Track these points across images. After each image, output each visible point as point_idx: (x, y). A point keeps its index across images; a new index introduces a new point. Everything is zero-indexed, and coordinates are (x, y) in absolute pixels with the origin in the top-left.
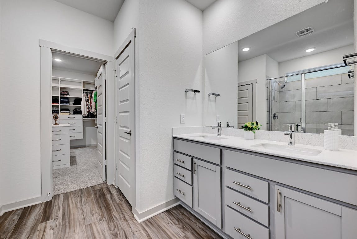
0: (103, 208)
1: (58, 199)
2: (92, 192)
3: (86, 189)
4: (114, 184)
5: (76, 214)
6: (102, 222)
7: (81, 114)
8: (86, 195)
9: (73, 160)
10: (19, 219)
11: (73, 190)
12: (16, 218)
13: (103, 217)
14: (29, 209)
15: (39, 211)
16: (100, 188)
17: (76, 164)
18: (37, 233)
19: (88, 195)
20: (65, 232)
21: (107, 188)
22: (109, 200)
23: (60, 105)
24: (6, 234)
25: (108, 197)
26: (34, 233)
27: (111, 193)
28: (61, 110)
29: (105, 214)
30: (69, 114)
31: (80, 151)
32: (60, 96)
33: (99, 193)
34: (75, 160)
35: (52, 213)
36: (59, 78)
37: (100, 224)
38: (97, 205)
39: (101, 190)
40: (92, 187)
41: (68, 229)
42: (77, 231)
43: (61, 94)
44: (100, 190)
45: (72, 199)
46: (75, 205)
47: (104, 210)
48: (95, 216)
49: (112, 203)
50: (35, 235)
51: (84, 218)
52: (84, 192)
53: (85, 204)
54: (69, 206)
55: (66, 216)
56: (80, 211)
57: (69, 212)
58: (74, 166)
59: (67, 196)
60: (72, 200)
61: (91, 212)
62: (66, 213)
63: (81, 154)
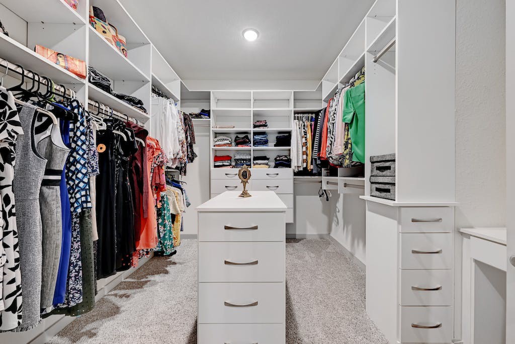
7: (290, 167)
23: (252, 147)
30: (267, 166)
32: (252, 130)
36: (252, 91)
43: (255, 126)
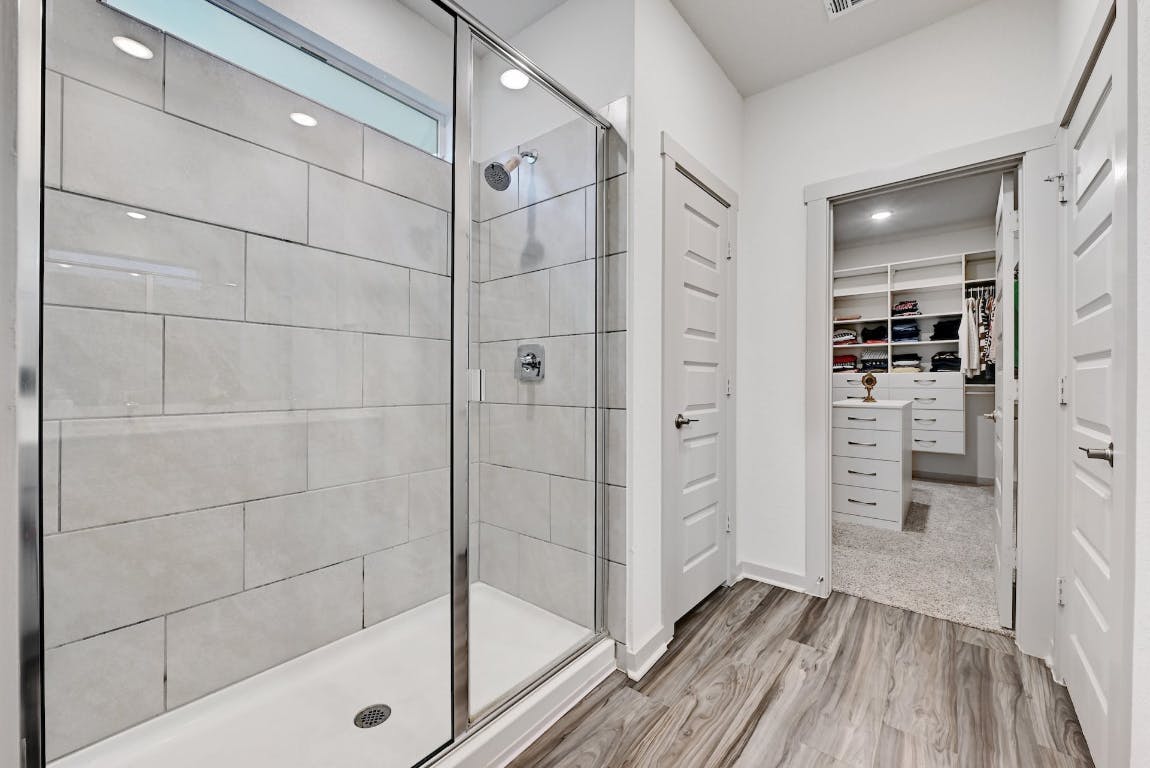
0: (964, 720)
1: (842, 605)
2: (944, 642)
3: (925, 621)
4: (1049, 662)
5: (870, 674)
6: (941, 757)
7: (959, 370)
8: (921, 637)
9: (915, 516)
10: (761, 604)
11: (887, 602)
12: (757, 599)
13: (952, 746)
14: (781, 595)
15: (796, 610)
16: (981, 645)
17: (922, 530)
18: (776, 656)
19: (926, 644)
20: (827, 699)
21: (1012, 661)
22: (1000, 707)
23: (890, 343)
24: (735, 619)
25: (1003, 695)
26: (772, 652)
27: (1020, 687)
28: (895, 358)
29: (966, 741)
30: (919, 370)
31: (951, 495)
32: (890, 319)
33: (969, 658)
34: (924, 519)
35: (816, 630)
37: (932, 759)
38: (947, 693)
39: (981, 654)
40: (952, 625)
41: (836, 696)
42: (857, 719)
43: (894, 313)
44: (975, 650)
45: (874, 625)
46: (875, 646)
47: (967, 727)
48: (923, 719)
49: (1009, 726)
50: (773, 656)
51: (888, 701)
52: (917, 623)
53: (908, 664)
54: (860, 639)
55: (845, 663)
56: (884, 672)
57: (856, 655)
58: (913, 535)
59: (865, 608)
60: (876, 630)
61: (916, 699)
62: (847, 654)
63: (950, 506)
